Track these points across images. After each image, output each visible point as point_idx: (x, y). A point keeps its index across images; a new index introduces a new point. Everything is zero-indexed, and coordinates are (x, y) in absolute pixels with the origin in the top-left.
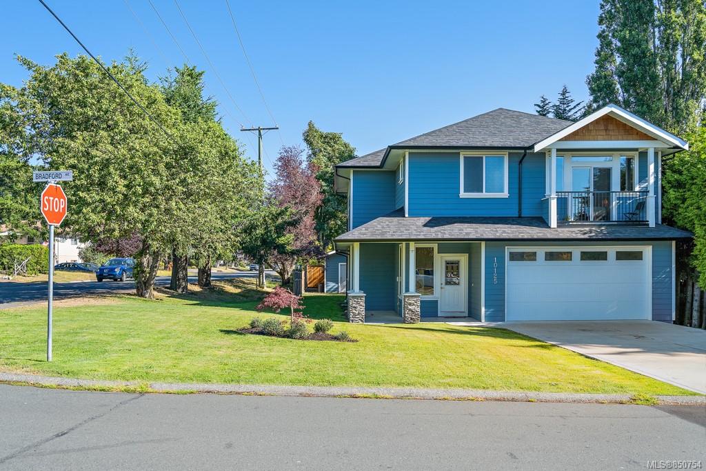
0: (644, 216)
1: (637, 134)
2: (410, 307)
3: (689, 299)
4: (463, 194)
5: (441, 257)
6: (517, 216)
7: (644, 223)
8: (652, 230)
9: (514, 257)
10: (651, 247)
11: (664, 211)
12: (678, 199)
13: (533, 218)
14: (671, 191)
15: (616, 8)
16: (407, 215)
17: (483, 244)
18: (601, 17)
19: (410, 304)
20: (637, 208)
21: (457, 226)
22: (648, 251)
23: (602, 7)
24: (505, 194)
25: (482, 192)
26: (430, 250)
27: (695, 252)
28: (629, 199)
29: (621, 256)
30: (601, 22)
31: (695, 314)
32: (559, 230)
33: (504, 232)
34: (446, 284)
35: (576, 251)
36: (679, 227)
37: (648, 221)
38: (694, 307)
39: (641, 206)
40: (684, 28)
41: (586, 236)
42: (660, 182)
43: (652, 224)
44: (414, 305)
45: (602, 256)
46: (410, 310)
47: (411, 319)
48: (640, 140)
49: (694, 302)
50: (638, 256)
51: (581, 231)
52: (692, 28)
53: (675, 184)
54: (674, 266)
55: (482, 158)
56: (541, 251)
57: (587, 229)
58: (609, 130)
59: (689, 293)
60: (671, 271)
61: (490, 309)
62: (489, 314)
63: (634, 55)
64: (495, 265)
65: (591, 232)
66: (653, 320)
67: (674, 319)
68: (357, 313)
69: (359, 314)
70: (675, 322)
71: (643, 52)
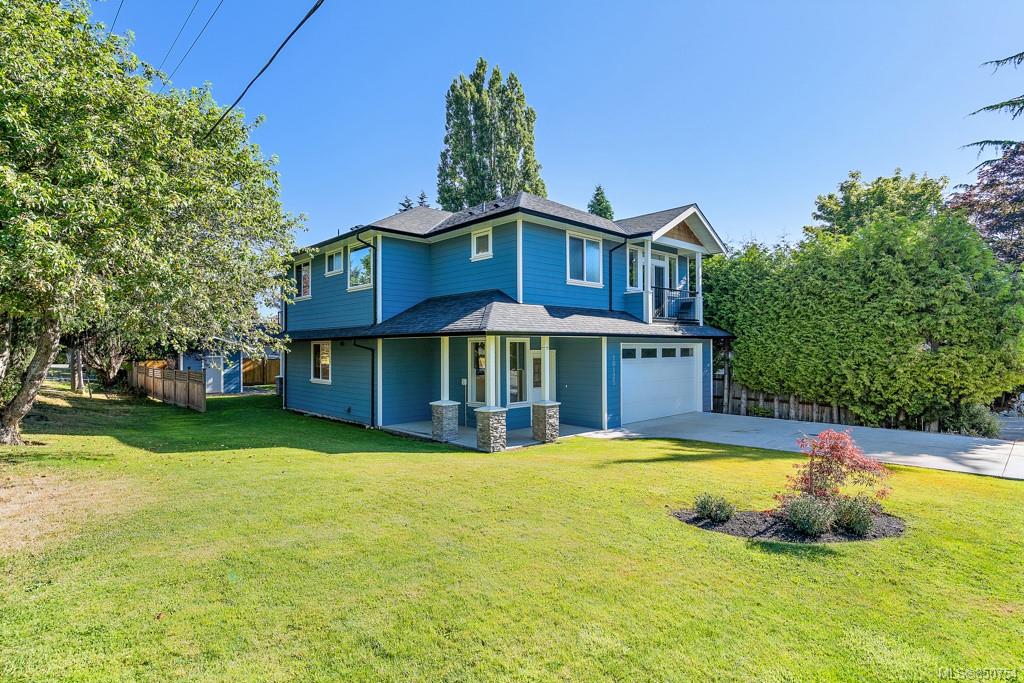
2: (550, 421)
4: (570, 281)
7: (696, 322)
8: (700, 329)
9: (627, 354)
10: (701, 344)
13: (622, 313)
16: (521, 301)
17: (604, 339)
19: (551, 417)
21: (575, 318)
22: (698, 348)
24: (601, 284)
25: (583, 279)
26: (522, 345)
29: (684, 352)
35: (659, 348)
37: (698, 320)
43: (701, 324)
44: (554, 417)
45: (672, 353)
46: (551, 424)
55: (582, 241)
56: (634, 347)
60: (710, 366)
61: (610, 413)
62: (610, 420)
64: (613, 363)
66: (703, 411)
67: (712, 409)
68: (498, 435)
69: (500, 437)
70: (713, 412)
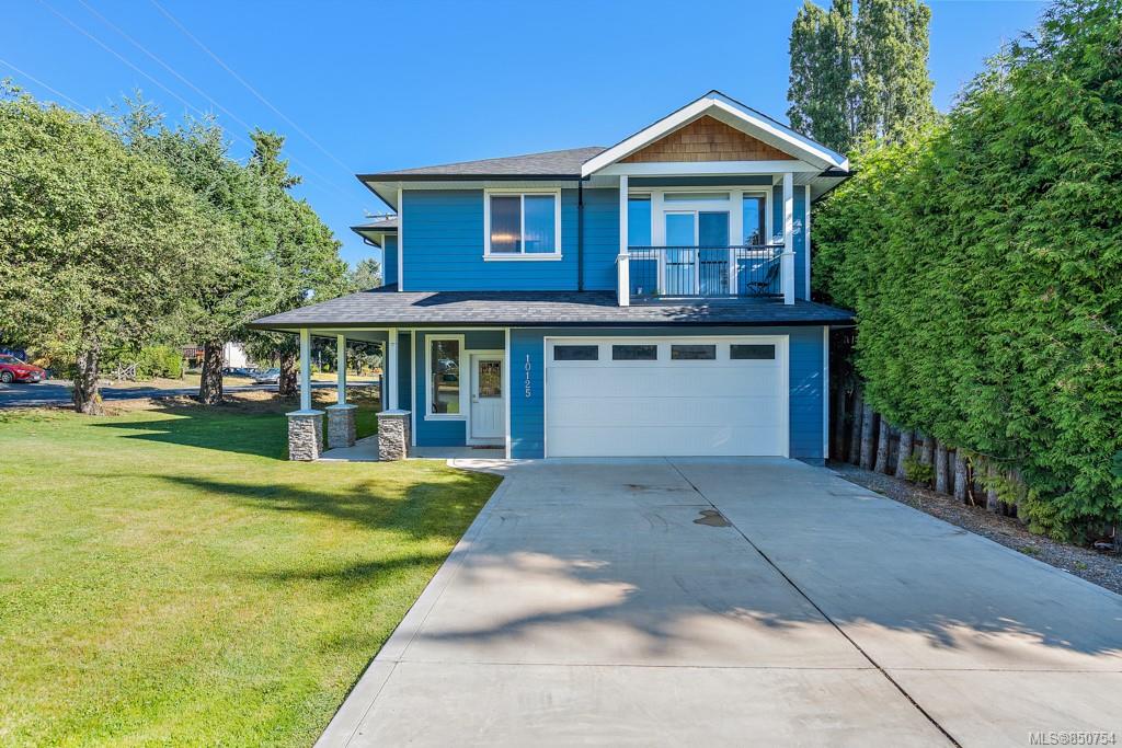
0: (777, 287)
1: (764, 150)
2: (386, 434)
3: (857, 422)
4: (489, 256)
5: (471, 355)
6: (577, 289)
7: (779, 298)
8: (788, 309)
9: (561, 353)
10: (788, 336)
11: (816, 281)
12: (834, 258)
13: (601, 292)
14: (823, 246)
15: (806, 78)
16: (400, 290)
17: (508, 330)
18: (791, 91)
19: (386, 430)
20: (769, 275)
22: (782, 343)
23: (791, 80)
24: (557, 255)
25: (519, 251)
27: (859, 346)
28: (757, 261)
29: (738, 352)
30: (790, 96)
31: (865, 447)
32: (632, 309)
33: (539, 312)
34: (481, 395)
35: (664, 344)
36: (837, 305)
37: (782, 295)
38: (863, 435)
39: (774, 270)
40: (885, 99)
41: (671, 319)
42: (808, 234)
43: (789, 299)
44: (392, 430)
45: (707, 353)
46: (386, 439)
47: (389, 453)
48: (768, 159)
49: (864, 428)
50: (767, 352)
51: (666, 311)
52: (894, 97)
53: (831, 235)
54: (826, 368)
55: (519, 198)
56: (605, 344)
57: (678, 308)
58: (716, 144)
59: (857, 412)
60: (820, 378)
61: (519, 437)
62: (516, 446)
63: (825, 129)
64: (528, 366)
65: (682, 312)
66: (791, 456)
67: (826, 456)
68: (300, 442)
69: (304, 444)
70: (830, 463)
71: (836, 126)
